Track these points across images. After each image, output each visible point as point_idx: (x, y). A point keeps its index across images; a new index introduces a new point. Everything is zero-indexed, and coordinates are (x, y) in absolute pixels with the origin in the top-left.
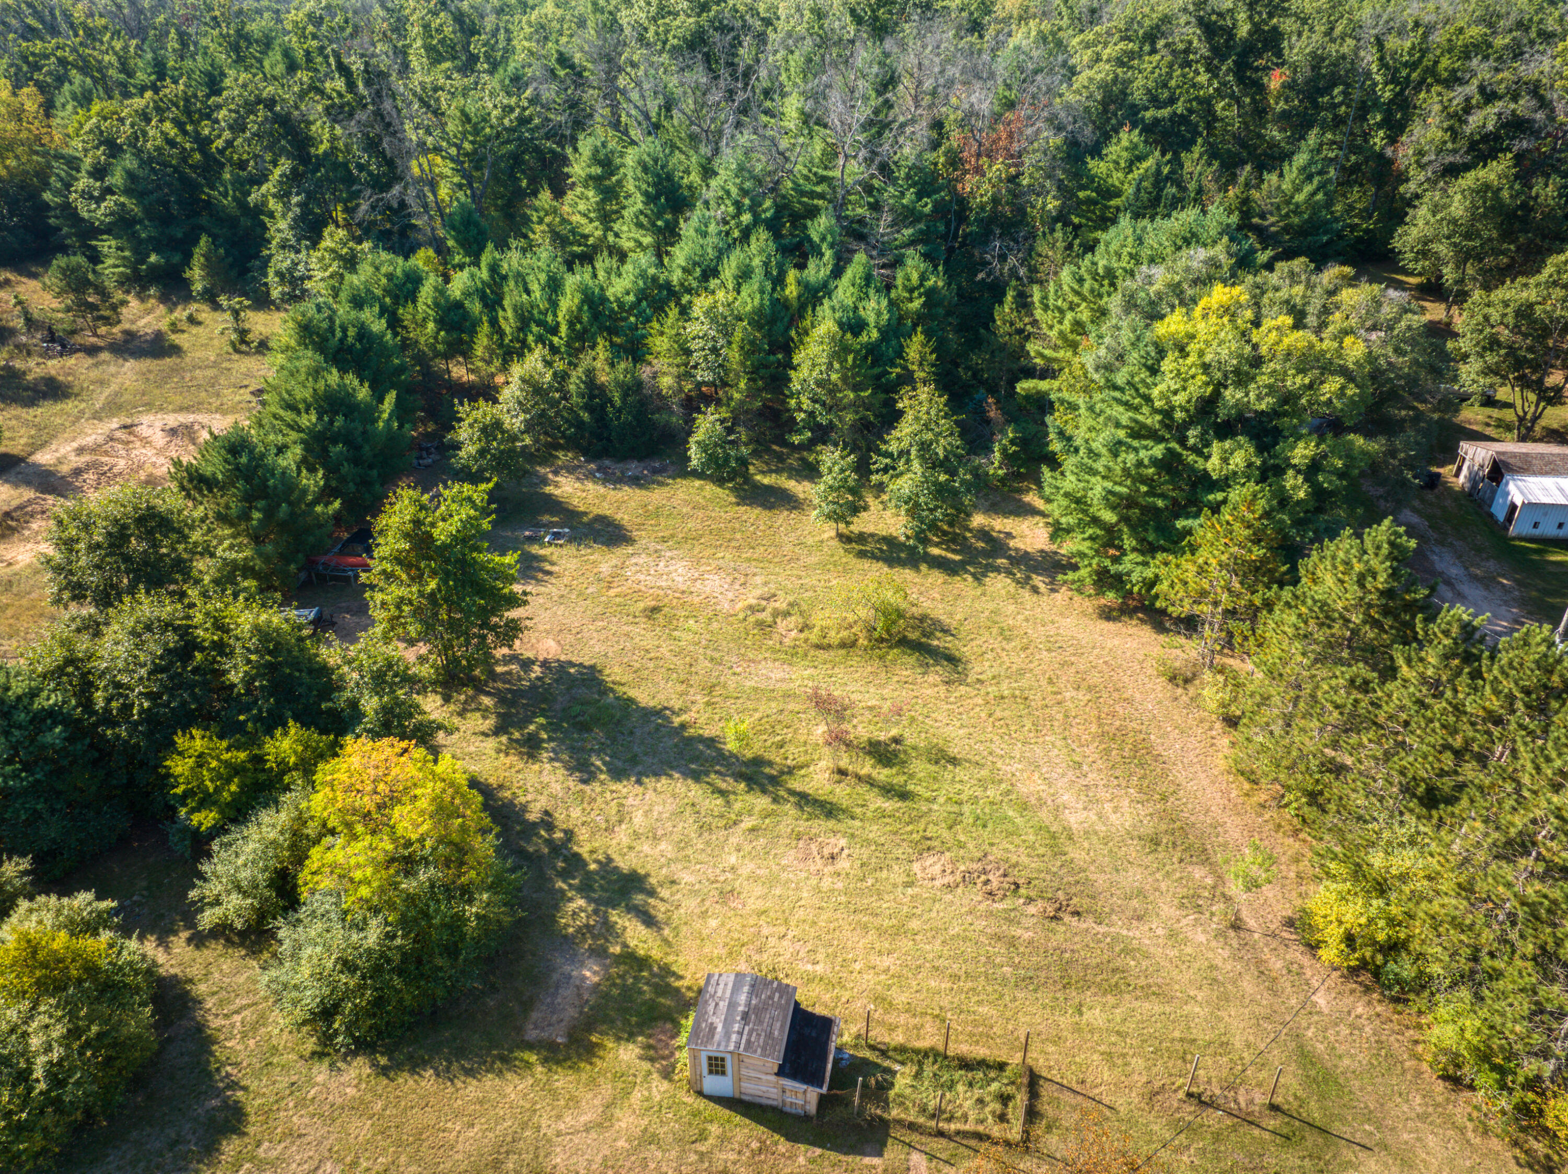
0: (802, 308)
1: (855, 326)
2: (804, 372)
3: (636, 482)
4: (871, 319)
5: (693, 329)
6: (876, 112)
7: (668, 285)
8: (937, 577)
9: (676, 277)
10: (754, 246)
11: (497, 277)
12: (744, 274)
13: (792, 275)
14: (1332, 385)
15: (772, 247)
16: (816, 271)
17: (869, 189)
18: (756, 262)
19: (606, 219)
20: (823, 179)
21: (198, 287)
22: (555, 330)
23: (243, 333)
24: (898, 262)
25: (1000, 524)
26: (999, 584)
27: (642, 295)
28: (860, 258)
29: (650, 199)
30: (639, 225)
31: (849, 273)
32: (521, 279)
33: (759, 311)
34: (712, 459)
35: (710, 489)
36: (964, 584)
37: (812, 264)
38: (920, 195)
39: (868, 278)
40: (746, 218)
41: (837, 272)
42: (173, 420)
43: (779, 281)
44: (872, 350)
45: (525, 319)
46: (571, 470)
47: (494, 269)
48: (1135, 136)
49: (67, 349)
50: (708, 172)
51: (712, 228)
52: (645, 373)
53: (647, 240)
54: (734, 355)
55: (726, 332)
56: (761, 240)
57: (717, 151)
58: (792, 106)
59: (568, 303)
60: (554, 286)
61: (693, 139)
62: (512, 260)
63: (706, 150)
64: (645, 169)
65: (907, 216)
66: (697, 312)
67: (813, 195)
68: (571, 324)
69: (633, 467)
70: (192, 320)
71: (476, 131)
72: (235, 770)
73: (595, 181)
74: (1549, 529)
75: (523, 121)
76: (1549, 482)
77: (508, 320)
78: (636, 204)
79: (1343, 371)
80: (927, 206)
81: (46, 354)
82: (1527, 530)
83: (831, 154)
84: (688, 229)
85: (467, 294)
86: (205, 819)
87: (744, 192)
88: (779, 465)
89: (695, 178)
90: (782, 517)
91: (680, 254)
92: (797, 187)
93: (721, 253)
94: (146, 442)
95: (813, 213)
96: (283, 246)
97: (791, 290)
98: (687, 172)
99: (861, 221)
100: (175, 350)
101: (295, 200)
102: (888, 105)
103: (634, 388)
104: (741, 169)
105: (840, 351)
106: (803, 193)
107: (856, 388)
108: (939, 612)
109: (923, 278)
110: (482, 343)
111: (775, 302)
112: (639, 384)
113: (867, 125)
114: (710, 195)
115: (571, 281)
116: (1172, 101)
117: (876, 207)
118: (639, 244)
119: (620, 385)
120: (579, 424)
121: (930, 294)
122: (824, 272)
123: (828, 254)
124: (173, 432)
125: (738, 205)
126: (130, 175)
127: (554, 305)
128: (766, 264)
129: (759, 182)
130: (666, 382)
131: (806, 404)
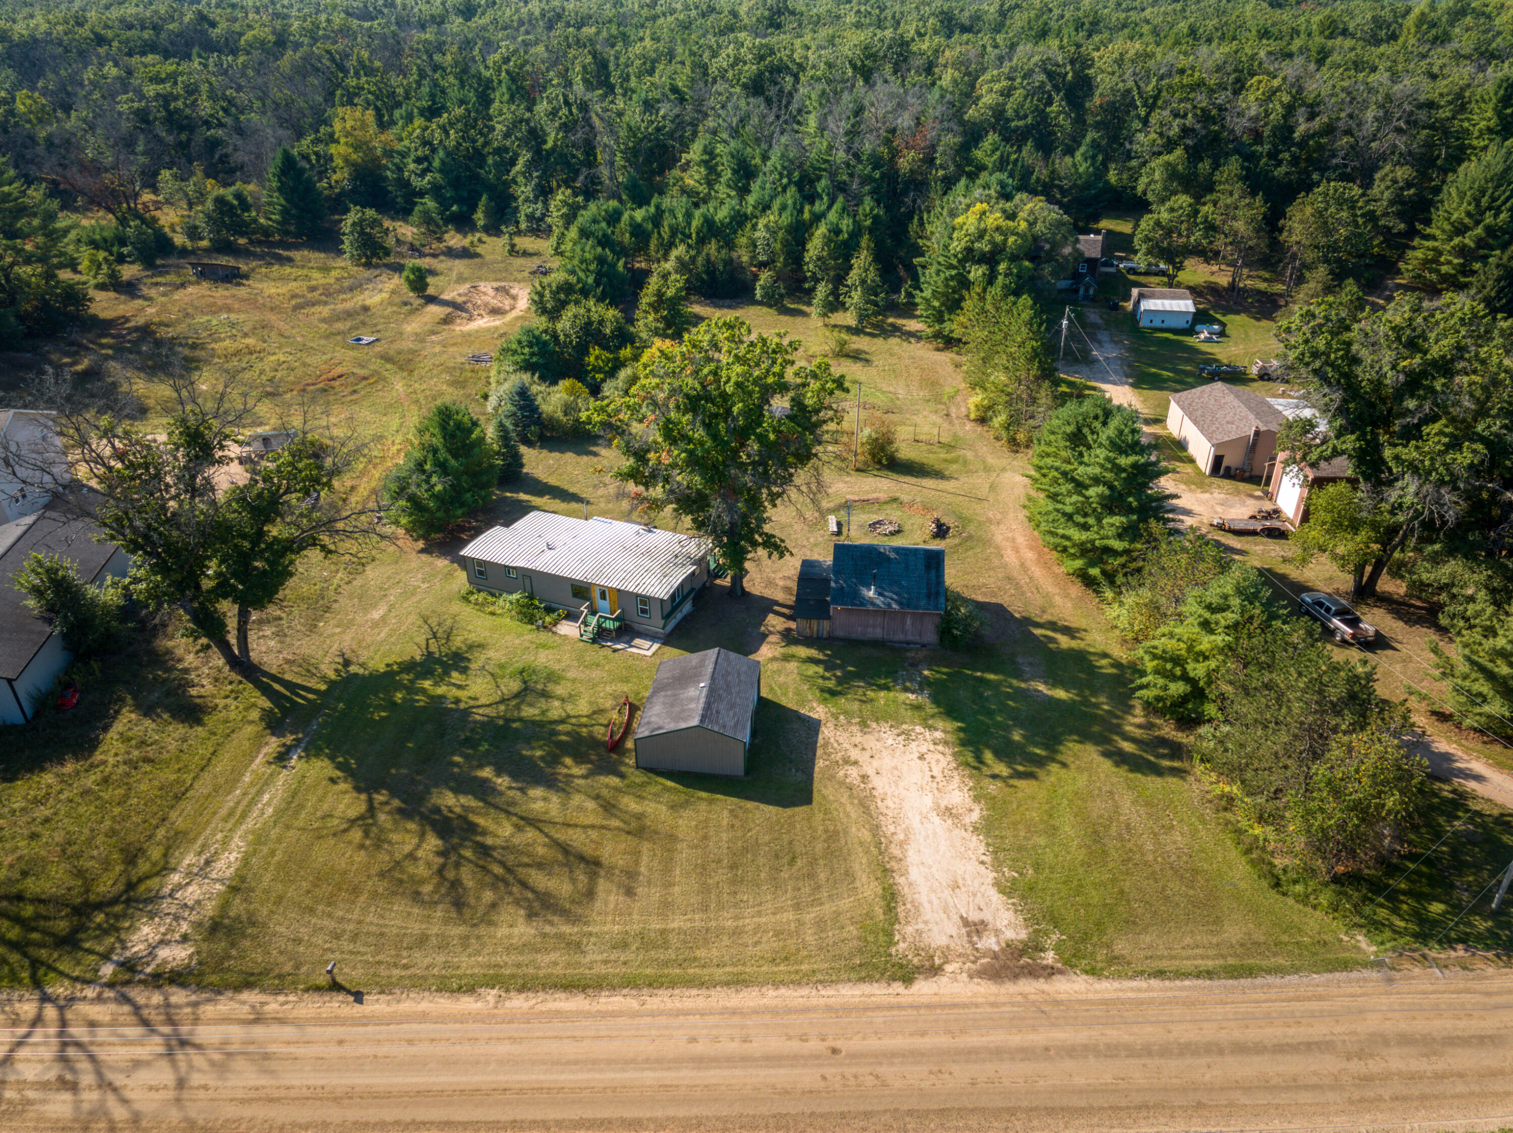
0: (811, 225)
1: (837, 231)
2: (811, 253)
3: (729, 307)
4: (844, 228)
5: (757, 234)
6: (853, 126)
7: (745, 215)
8: (867, 339)
9: (749, 210)
10: (788, 194)
11: (660, 212)
12: (783, 208)
13: (807, 208)
14: (1011, 239)
15: (798, 196)
16: (819, 207)
17: (848, 165)
18: (790, 202)
19: (710, 184)
20: (826, 161)
21: (481, 223)
22: (690, 237)
23: (513, 246)
24: (860, 202)
25: (900, 322)
26: (894, 341)
27: (733, 218)
28: (841, 199)
29: (735, 172)
30: (729, 186)
31: (835, 207)
32: (672, 211)
33: (790, 226)
34: (765, 295)
35: (765, 309)
36: (880, 341)
37: (817, 203)
38: (874, 169)
39: (844, 209)
40: (785, 181)
41: (830, 207)
42: (496, 284)
43: (801, 211)
44: (845, 243)
45: (674, 231)
46: (698, 303)
47: (658, 207)
48: (996, 137)
49: (422, 255)
50: (765, 158)
51: (768, 186)
52: (734, 255)
53: (733, 193)
54: (778, 246)
55: (774, 233)
56: (792, 190)
57: (770, 146)
58: (812, 122)
59: (695, 223)
60: (689, 216)
61: (758, 141)
62: (666, 202)
63: (764, 146)
64: (733, 157)
65: (866, 180)
66: (760, 226)
67: (820, 169)
68: (698, 234)
69: (727, 302)
70: (480, 240)
71: (635, 136)
72: (609, 360)
73: (705, 163)
74: (1157, 323)
75: (658, 129)
76: (1159, 302)
77: (666, 231)
78: (727, 174)
79: (1017, 234)
80: (877, 175)
81: (412, 256)
82: (1148, 324)
83: (830, 147)
84: (755, 186)
85: (644, 220)
86: (599, 376)
87: (784, 168)
88: (799, 301)
89: (758, 161)
90: (799, 320)
91: (751, 199)
92: (812, 166)
93: (772, 198)
94: (485, 294)
95: (819, 178)
96: (527, 200)
97: (806, 216)
98: (753, 158)
99: (844, 182)
100: (477, 255)
101: (535, 174)
102: (859, 123)
103: (729, 262)
104: (783, 156)
105: (828, 241)
106: (815, 169)
107: (836, 259)
108: (866, 348)
109: (872, 210)
110: (653, 242)
111: (798, 221)
112: (732, 260)
113: (847, 133)
114: (766, 169)
115: (697, 213)
116: (1026, 116)
117: (851, 175)
118: (729, 196)
119: (723, 260)
120: (702, 281)
121: (876, 218)
122: (824, 207)
123: (825, 198)
124: (497, 289)
125: (781, 174)
126: (443, 162)
127: (689, 224)
128: (795, 204)
129: (792, 162)
130: (745, 259)
131: (811, 266)
